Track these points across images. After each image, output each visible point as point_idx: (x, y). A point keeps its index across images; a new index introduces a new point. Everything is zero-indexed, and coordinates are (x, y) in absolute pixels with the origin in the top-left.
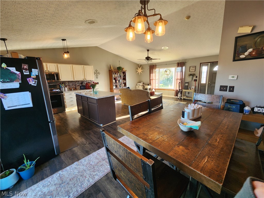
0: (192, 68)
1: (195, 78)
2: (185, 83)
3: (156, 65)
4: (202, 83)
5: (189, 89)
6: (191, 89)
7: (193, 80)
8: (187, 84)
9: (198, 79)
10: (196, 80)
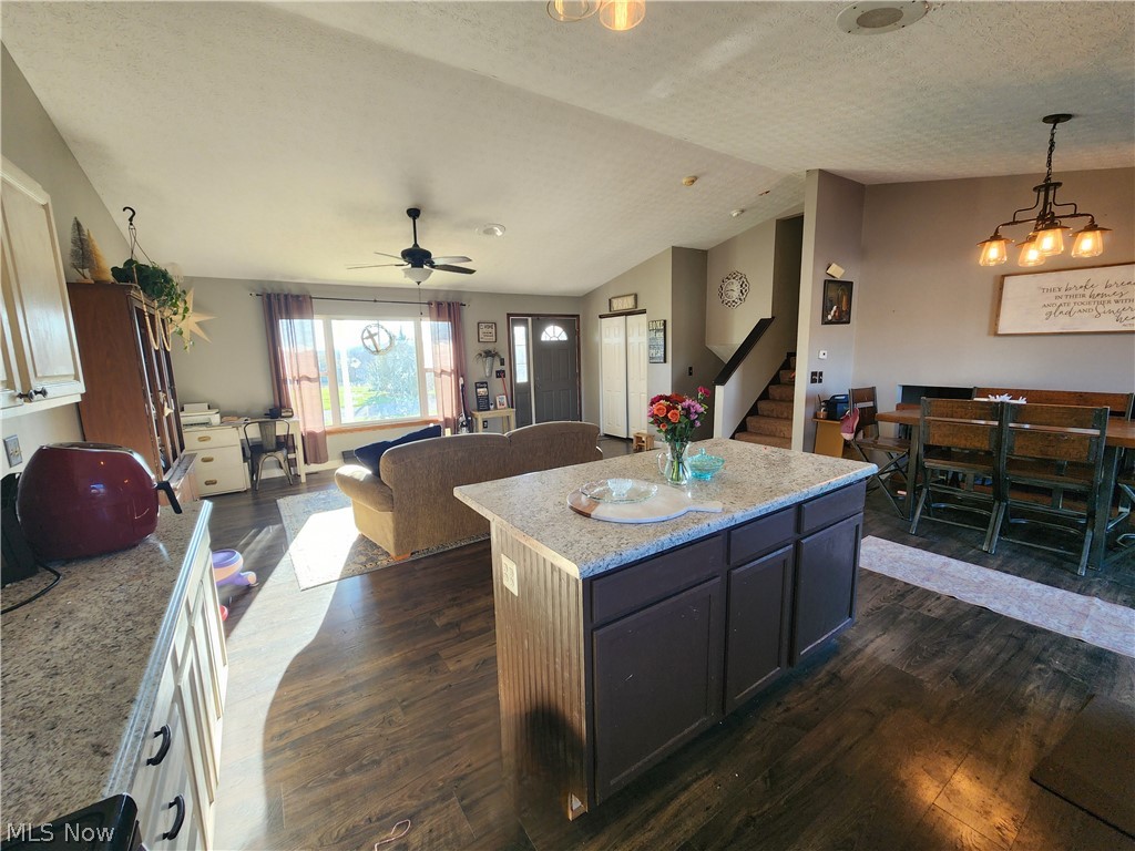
0: (485, 330)
1: (498, 367)
2: (477, 388)
3: (311, 298)
4: (518, 381)
5: (489, 409)
6: (496, 408)
7: (494, 374)
8: (482, 391)
9: (506, 368)
10: (500, 374)
